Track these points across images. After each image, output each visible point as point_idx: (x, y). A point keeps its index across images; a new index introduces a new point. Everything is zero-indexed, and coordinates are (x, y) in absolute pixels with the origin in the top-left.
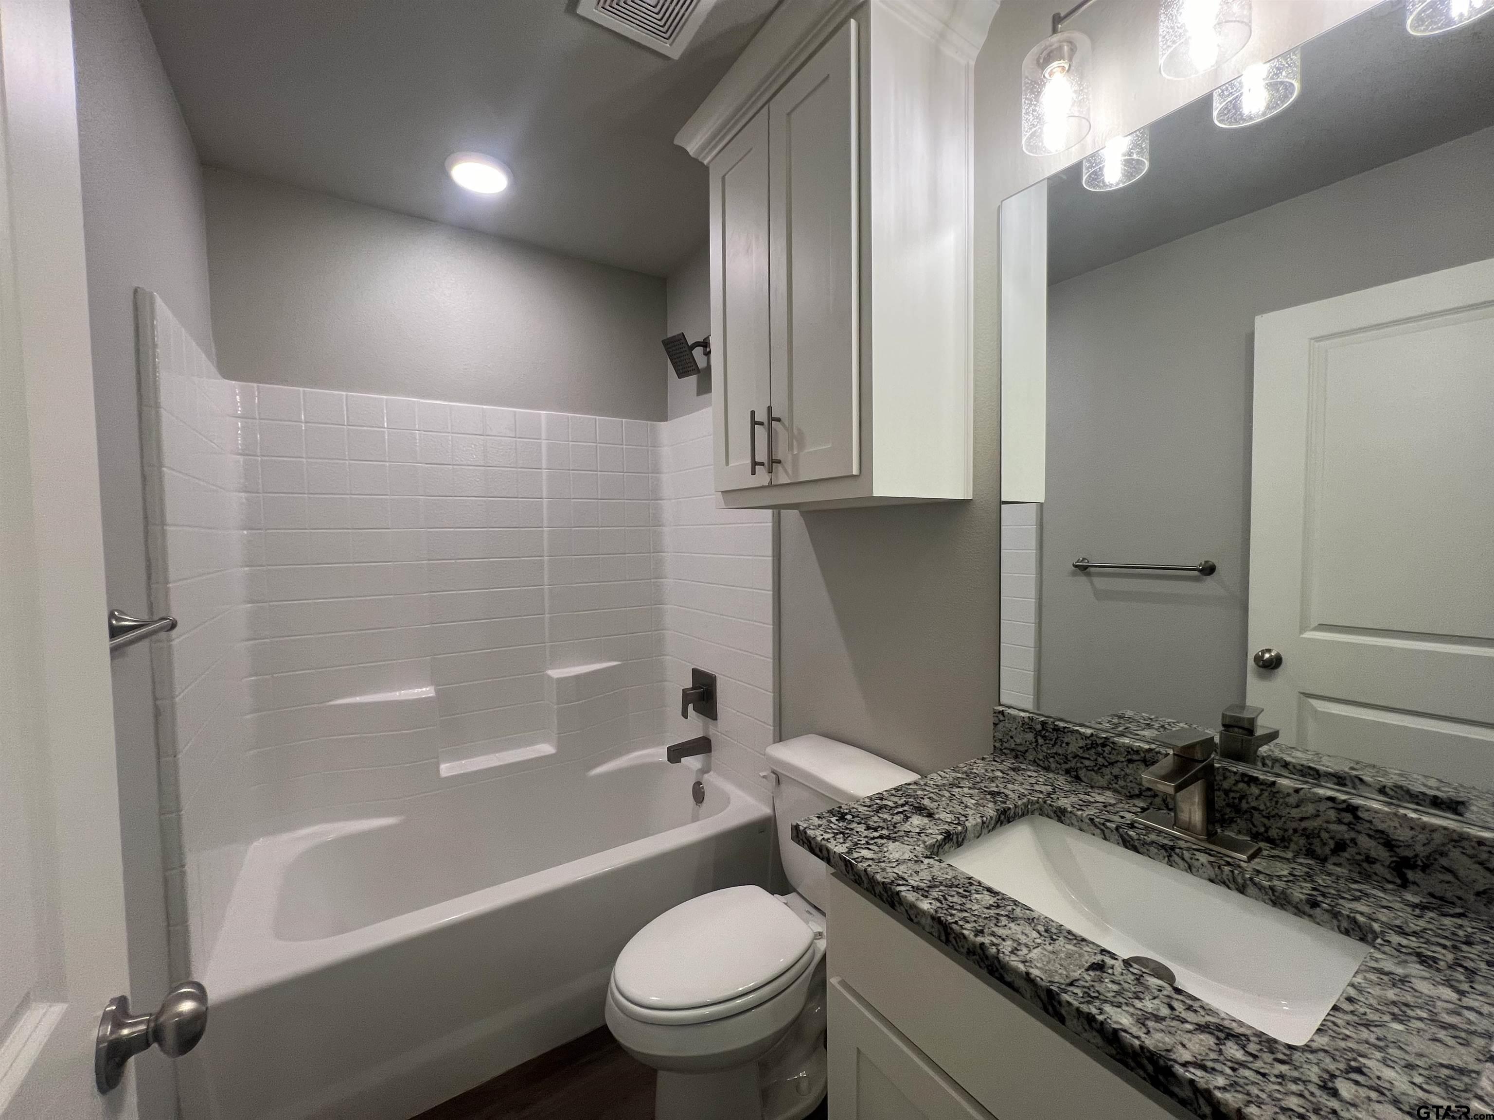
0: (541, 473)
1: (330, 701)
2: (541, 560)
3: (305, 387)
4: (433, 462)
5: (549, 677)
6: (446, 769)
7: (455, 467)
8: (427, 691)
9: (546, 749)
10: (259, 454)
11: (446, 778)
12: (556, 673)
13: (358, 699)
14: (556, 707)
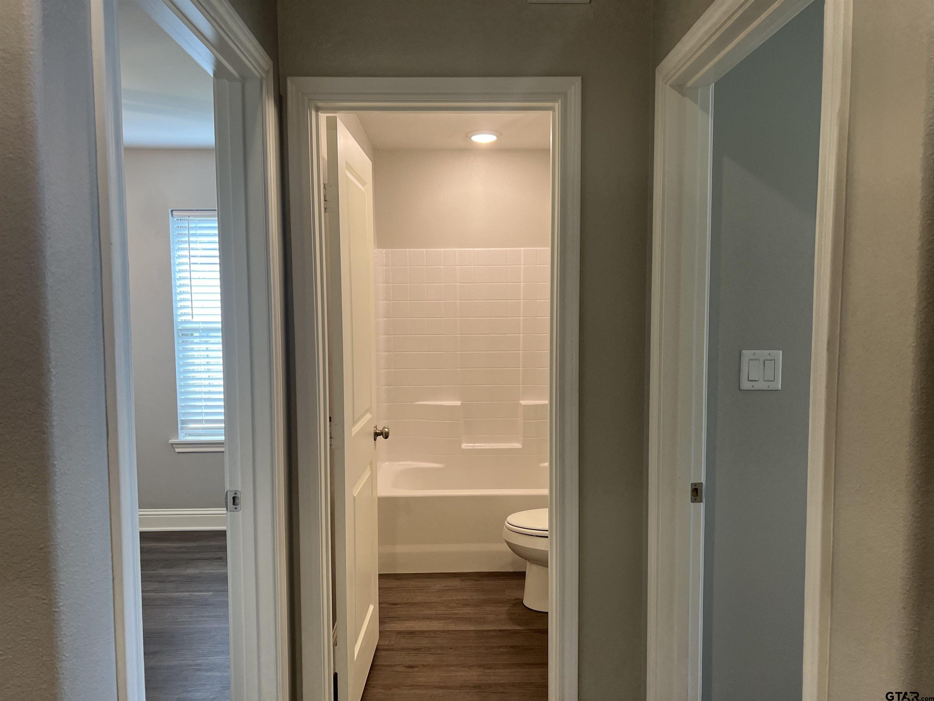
0: (520, 284)
1: (416, 402)
2: (519, 336)
3: (409, 248)
4: (464, 282)
5: (521, 404)
6: (464, 446)
7: (474, 284)
8: (458, 403)
9: (518, 445)
10: (391, 283)
11: (464, 449)
12: (523, 402)
13: (427, 403)
14: (523, 421)
